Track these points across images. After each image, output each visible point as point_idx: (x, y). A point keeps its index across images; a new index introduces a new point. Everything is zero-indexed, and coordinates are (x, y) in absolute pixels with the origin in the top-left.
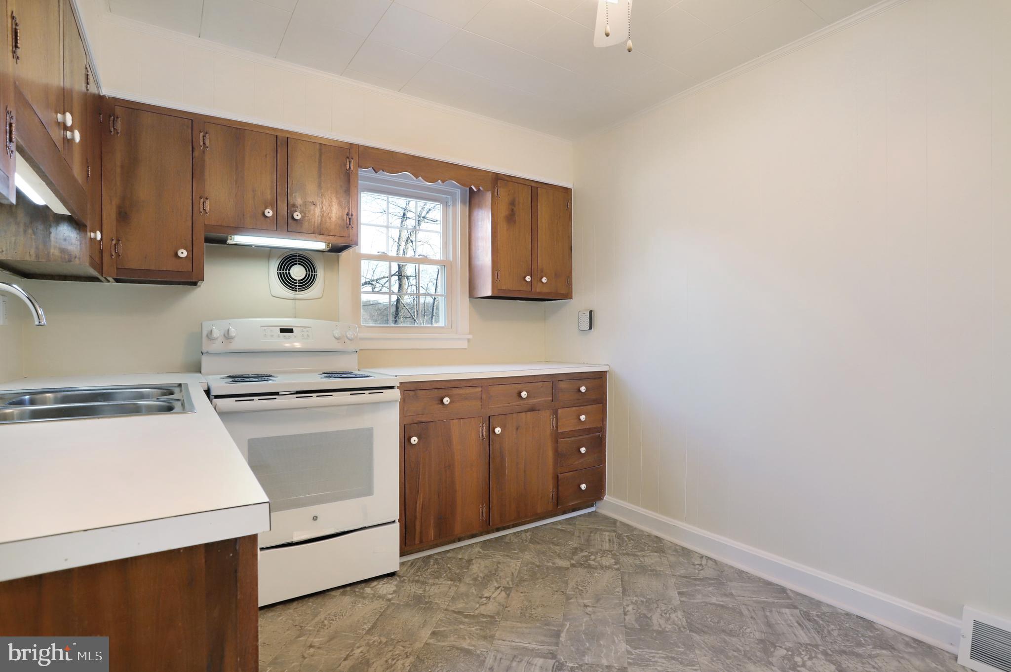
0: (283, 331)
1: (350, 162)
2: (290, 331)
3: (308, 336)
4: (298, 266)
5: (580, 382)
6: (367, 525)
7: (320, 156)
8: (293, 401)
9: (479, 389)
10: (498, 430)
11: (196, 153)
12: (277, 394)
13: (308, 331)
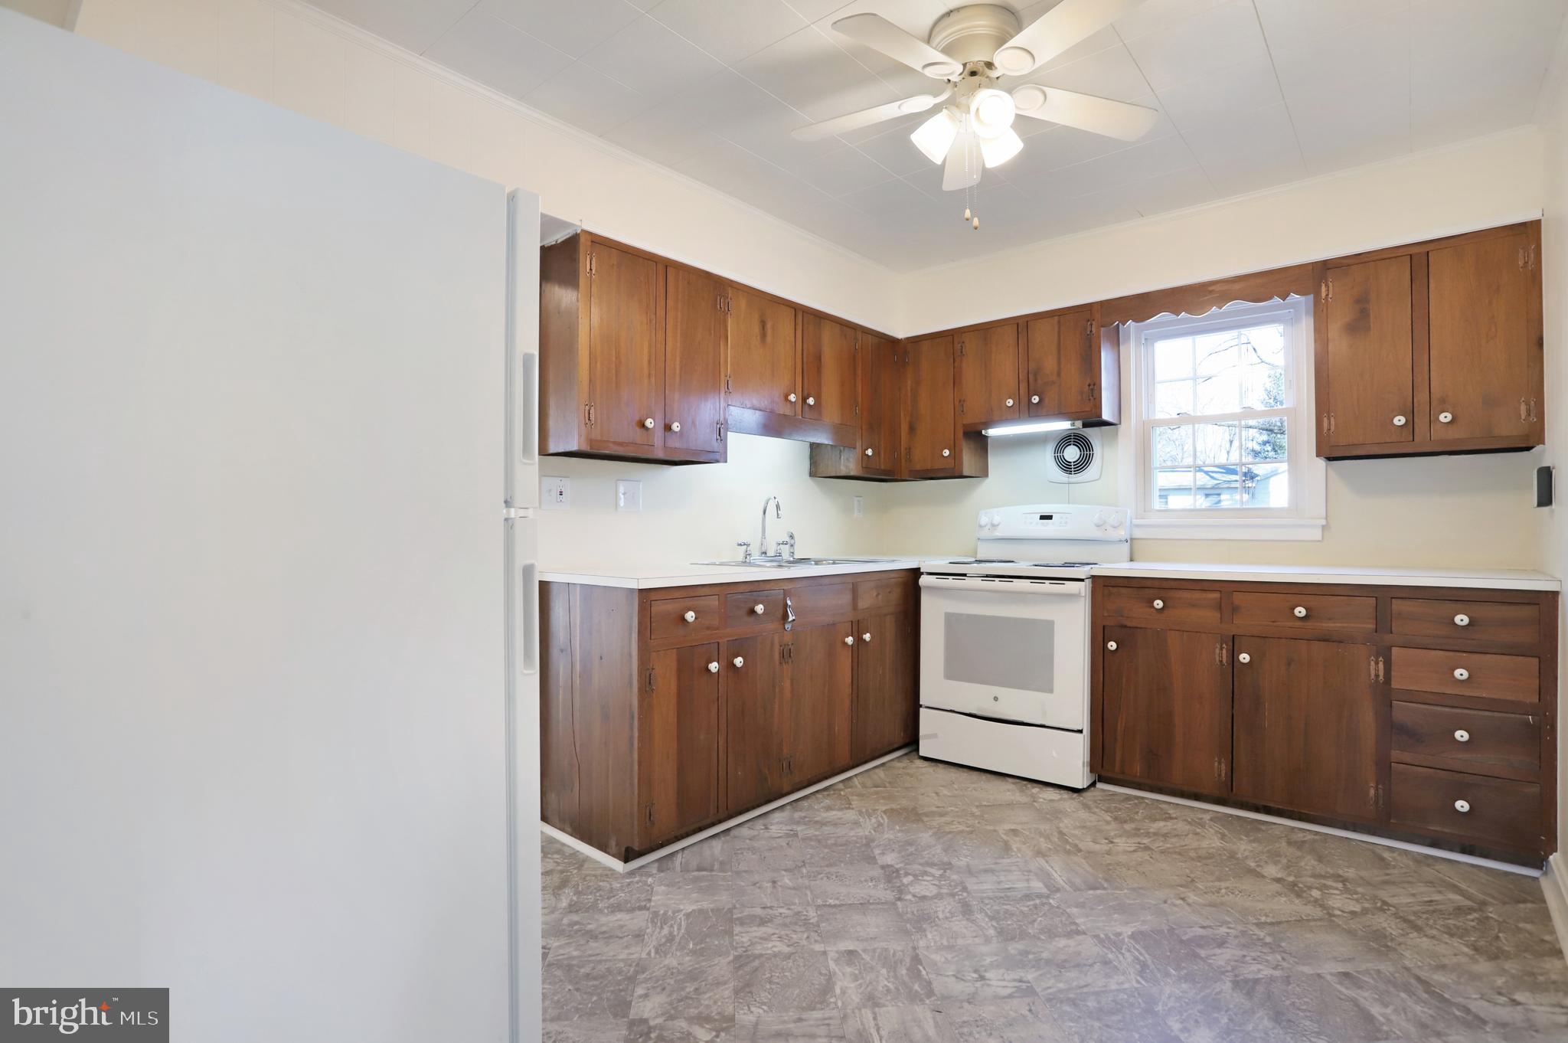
0: (1043, 518)
1: (1091, 325)
2: (1050, 517)
3: (1066, 523)
4: (1072, 446)
5: (1459, 605)
6: (1047, 724)
7: (1059, 328)
8: (978, 583)
9: (1217, 595)
10: (1244, 658)
11: (956, 364)
12: (965, 575)
13: (1066, 518)
